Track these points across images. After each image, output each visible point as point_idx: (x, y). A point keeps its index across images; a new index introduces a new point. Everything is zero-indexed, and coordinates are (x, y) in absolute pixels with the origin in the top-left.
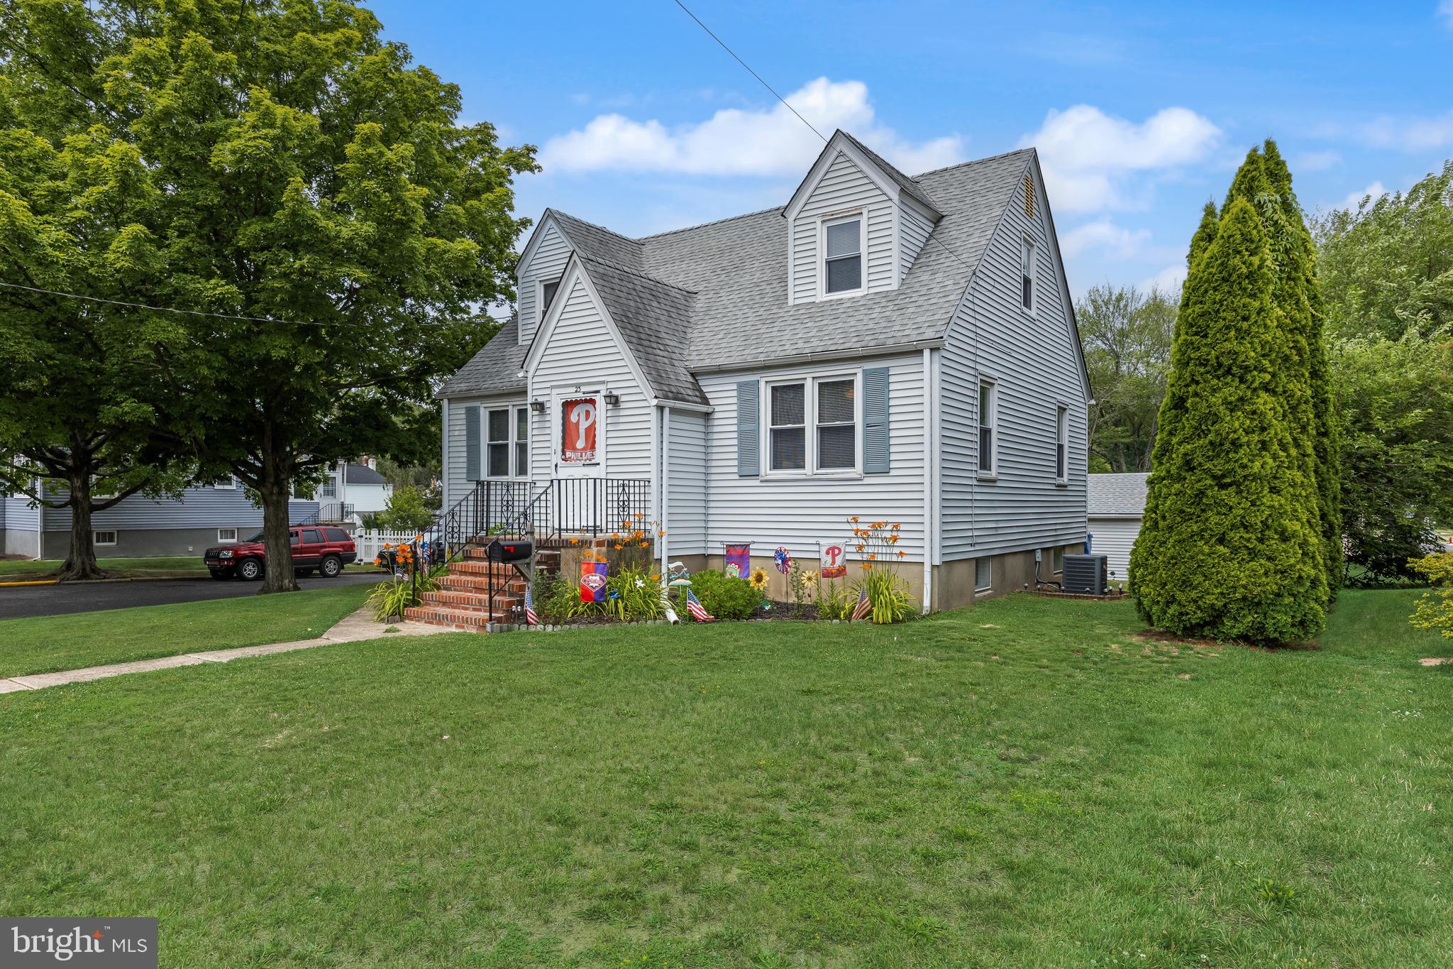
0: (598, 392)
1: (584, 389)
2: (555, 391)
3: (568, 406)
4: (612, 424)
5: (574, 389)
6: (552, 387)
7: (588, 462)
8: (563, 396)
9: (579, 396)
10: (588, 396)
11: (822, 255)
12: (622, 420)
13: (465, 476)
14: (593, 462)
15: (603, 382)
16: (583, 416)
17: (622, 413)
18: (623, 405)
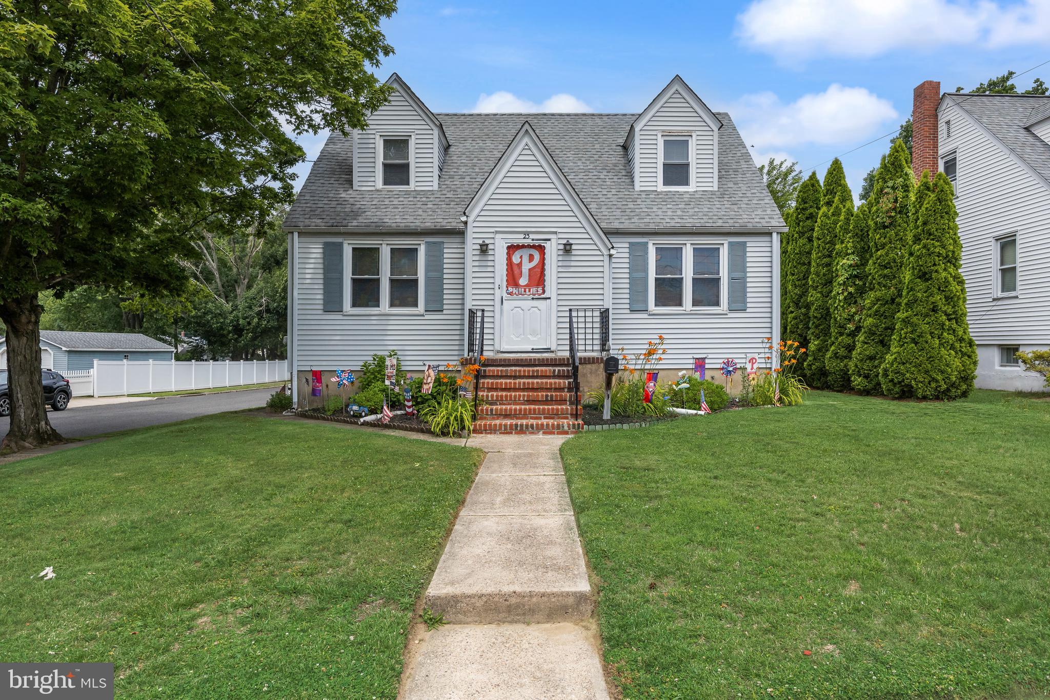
0: (549, 240)
1: (532, 236)
2: (498, 236)
3: (512, 249)
4: (563, 267)
5: (522, 236)
6: (497, 232)
7: (537, 296)
8: (511, 241)
9: (528, 241)
10: (537, 243)
11: (661, 160)
12: (573, 264)
13: (321, 307)
14: (543, 296)
15: (555, 233)
16: (526, 259)
17: (573, 258)
18: (574, 252)
